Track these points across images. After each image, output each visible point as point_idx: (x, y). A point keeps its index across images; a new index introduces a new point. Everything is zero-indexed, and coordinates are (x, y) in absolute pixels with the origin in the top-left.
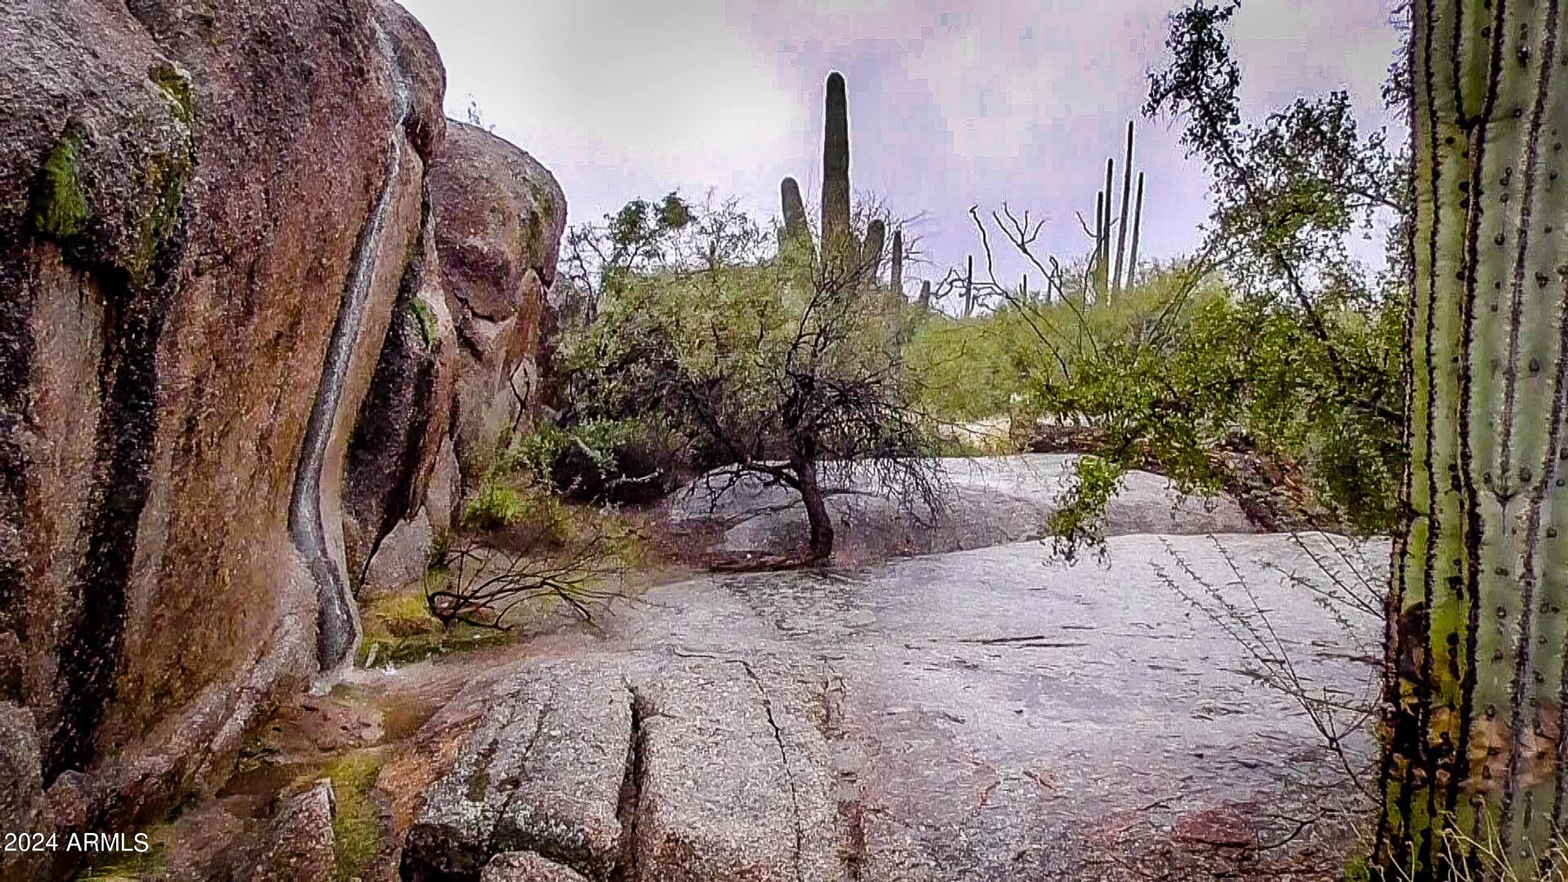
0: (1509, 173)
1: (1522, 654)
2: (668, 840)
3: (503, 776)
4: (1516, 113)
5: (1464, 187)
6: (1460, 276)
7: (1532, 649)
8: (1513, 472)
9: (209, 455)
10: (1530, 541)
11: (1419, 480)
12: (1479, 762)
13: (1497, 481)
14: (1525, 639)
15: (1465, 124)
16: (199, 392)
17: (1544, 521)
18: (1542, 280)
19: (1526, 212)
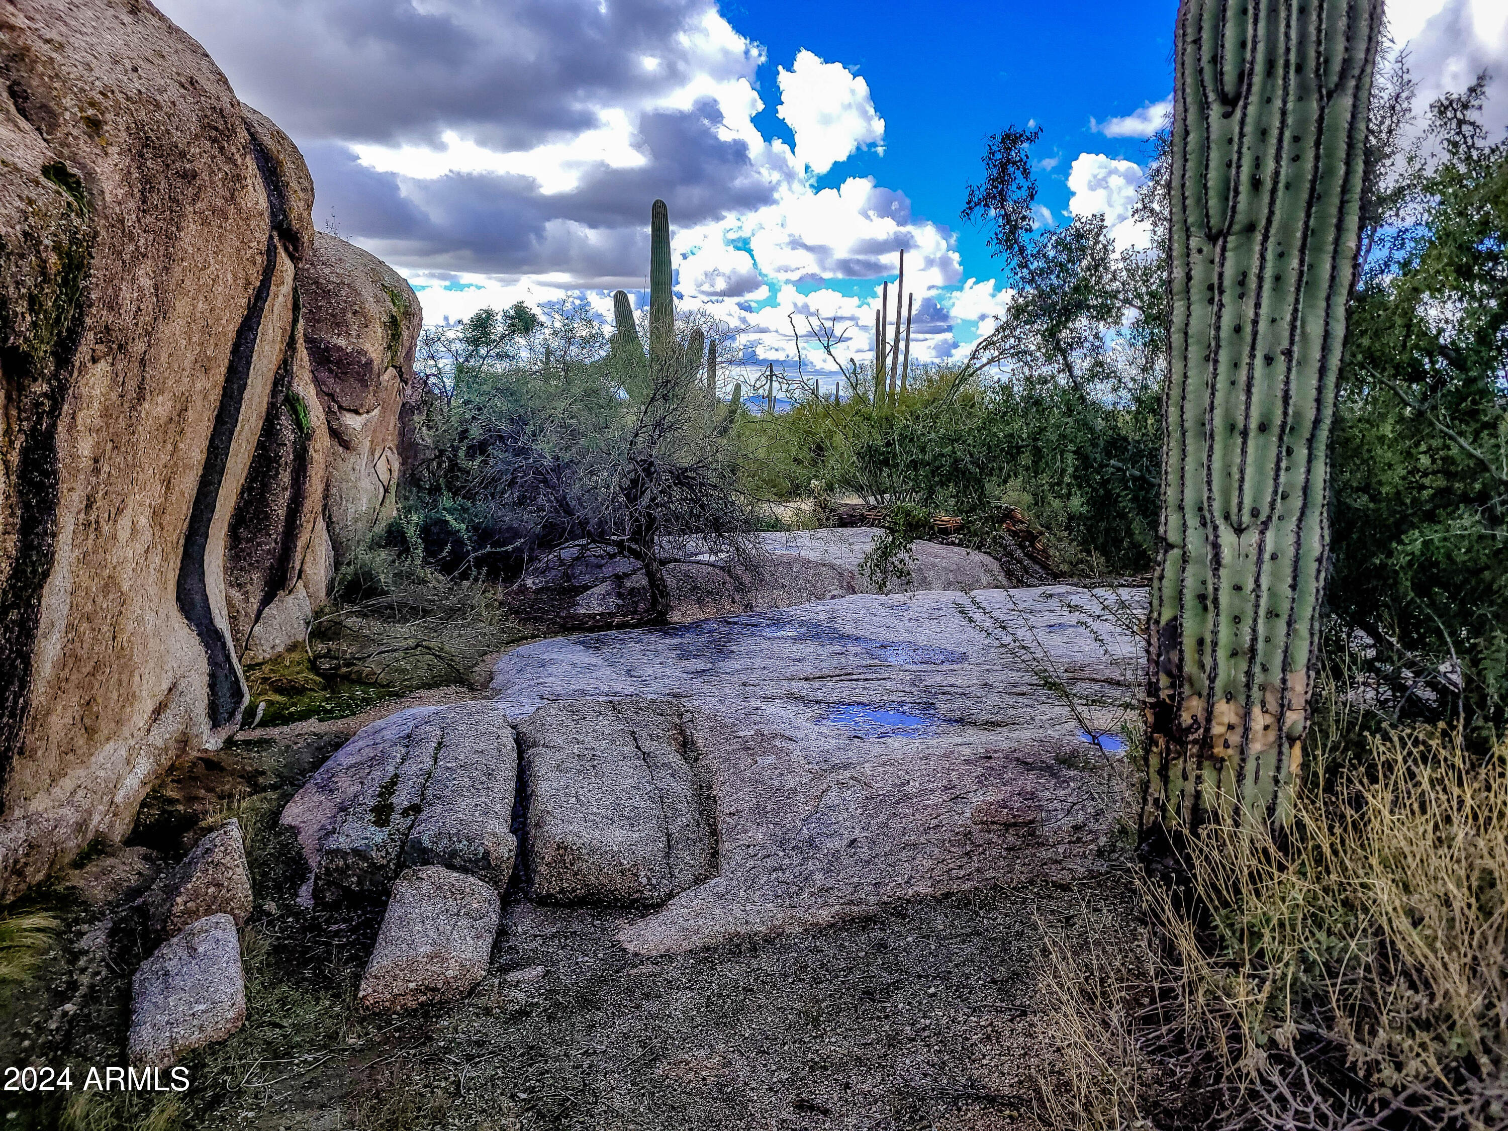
0: (1245, 275)
1: (1253, 650)
2: (559, 848)
3: (406, 803)
4: (1250, 228)
5: (1211, 288)
6: (1207, 359)
7: (1260, 645)
8: (1246, 511)
9: (106, 528)
10: (1259, 561)
11: (1174, 519)
12: (1221, 735)
13: (1234, 518)
14: (1254, 639)
15: (1212, 238)
16: (97, 471)
17: (1269, 548)
18: (1269, 360)
19: (1258, 305)
